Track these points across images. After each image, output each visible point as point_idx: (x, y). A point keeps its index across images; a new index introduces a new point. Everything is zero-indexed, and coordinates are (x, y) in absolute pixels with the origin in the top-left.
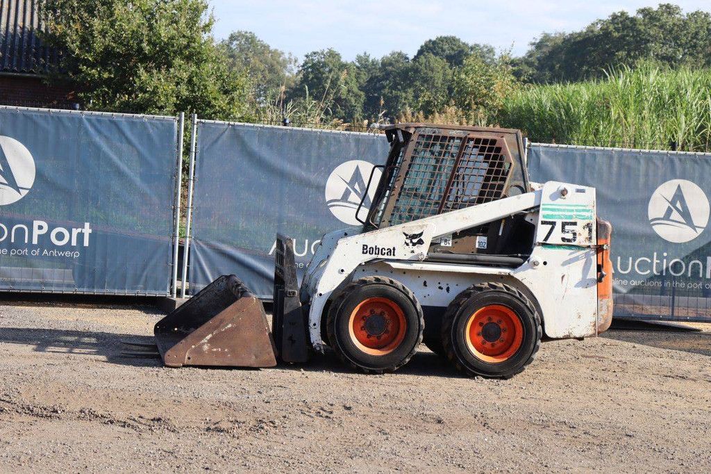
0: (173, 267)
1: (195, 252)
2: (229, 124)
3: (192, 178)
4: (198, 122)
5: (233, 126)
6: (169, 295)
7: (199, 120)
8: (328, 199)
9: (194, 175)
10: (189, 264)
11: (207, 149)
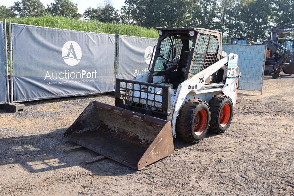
0: (7, 90)
1: (15, 82)
2: (25, 26)
3: (12, 50)
4: (12, 24)
5: (27, 26)
6: (7, 103)
7: (12, 23)
8: (63, 56)
9: (12, 48)
10: (13, 88)
11: (17, 36)
